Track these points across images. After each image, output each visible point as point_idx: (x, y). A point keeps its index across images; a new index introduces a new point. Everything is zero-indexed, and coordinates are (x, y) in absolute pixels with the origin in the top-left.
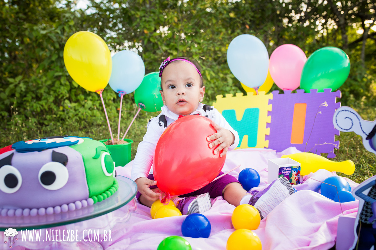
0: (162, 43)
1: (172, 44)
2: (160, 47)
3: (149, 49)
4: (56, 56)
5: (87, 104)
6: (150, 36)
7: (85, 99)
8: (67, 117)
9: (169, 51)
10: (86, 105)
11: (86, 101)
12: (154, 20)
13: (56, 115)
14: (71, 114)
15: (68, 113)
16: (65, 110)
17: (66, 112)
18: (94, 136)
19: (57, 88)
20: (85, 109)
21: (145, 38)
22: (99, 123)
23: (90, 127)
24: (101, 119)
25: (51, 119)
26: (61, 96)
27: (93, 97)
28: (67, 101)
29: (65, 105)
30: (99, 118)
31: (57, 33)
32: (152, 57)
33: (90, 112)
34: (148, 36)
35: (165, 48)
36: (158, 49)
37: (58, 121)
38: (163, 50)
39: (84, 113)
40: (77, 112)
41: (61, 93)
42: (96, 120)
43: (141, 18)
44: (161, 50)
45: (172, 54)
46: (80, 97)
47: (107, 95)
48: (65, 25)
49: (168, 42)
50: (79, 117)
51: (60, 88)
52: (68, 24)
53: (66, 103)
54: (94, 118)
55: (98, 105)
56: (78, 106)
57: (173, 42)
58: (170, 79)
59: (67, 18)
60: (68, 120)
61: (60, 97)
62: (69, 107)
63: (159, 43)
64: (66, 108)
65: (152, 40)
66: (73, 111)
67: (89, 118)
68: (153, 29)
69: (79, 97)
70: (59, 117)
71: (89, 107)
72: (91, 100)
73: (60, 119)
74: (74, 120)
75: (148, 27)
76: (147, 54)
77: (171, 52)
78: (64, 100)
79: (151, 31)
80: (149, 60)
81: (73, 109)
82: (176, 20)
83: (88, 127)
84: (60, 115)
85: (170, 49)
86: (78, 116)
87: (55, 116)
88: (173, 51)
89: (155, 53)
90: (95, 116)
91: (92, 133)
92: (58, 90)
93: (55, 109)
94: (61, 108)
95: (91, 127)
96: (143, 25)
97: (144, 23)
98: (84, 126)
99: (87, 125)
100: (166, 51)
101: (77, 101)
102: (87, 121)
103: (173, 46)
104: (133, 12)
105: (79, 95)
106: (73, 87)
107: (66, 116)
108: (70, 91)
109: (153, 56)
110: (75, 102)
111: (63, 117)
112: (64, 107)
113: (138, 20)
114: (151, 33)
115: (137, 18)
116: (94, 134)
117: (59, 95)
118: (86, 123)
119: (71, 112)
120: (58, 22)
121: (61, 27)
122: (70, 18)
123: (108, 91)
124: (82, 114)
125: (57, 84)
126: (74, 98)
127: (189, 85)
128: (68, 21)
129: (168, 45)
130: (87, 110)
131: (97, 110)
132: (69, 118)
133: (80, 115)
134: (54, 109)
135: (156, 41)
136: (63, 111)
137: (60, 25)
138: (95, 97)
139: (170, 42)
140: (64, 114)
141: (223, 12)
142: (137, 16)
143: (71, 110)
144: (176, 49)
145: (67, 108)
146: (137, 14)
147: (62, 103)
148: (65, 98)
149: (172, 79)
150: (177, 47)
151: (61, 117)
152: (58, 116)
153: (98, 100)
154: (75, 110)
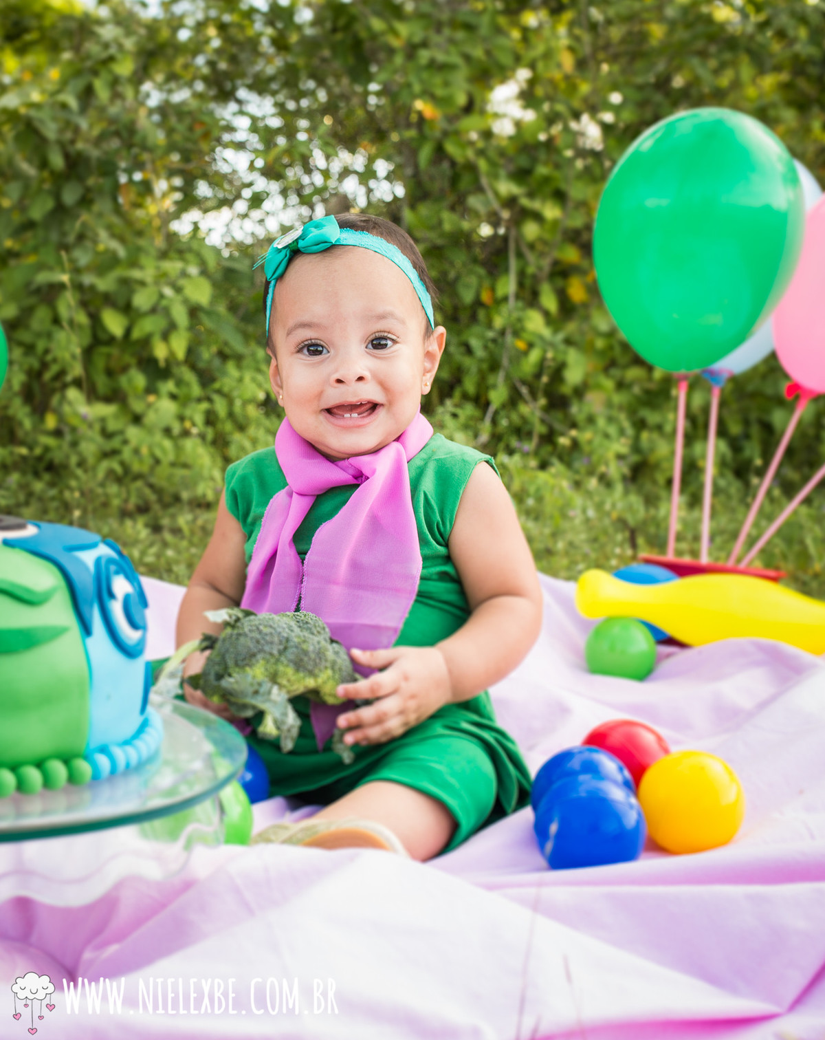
0: (493, 164)
1: (542, 170)
2: (484, 181)
3: (436, 186)
4: (49, 204)
5: (157, 411)
6: (446, 134)
7: (151, 390)
8: (74, 460)
9: (525, 202)
10: (150, 418)
11: (151, 398)
12: (467, 58)
13: (31, 448)
14: (89, 448)
15: (74, 444)
16: (66, 430)
17: (68, 437)
18: (184, 543)
19: (39, 335)
20: (150, 431)
21: (422, 137)
22: (204, 496)
23: (166, 506)
24: (212, 479)
25: (9, 461)
26: (54, 369)
27: (179, 383)
28: (73, 394)
29: (66, 409)
30: (206, 473)
31: (64, 106)
32: (447, 227)
33: (167, 444)
34: (437, 134)
35: (506, 187)
36: (479, 189)
37: (37, 475)
38: (496, 194)
39: (144, 451)
40: (115, 443)
41: (55, 360)
42: (190, 484)
43: (411, 50)
44: (490, 195)
45: (538, 217)
46: (130, 381)
47: (240, 380)
48: (95, 73)
49: (523, 162)
50: (122, 464)
51: (49, 336)
52: (111, 72)
53: (70, 403)
54: (180, 472)
55: (199, 418)
56: (116, 417)
57: (546, 163)
58: (306, 318)
59: (106, 46)
60: (79, 472)
61: (47, 376)
62: (84, 419)
63: (483, 165)
64: (67, 424)
65: (451, 148)
66: (95, 434)
67: (163, 470)
68: (461, 100)
69: (123, 381)
70: (40, 459)
71: (163, 424)
72: (173, 397)
73: (41, 466)
74: (101, 474)
75: (440, 92)
76: (424, 209)
77: (535, 205)
78: (65, 386)
79: (452, 111)
80: (433, 236)
81: (97, 427)
82: (568, 61)
83: (156, 507)
84: (47, 449)
85: (531, 195)
86: (118, 458)
87: (24, 451)
88: (544, 200)
89: (458, 205)
90: (185, 466)
91: (177, 531)
92: (41, 345)
93: (28, 423)
94: (51, 422)
95: (172, 510)
96: (422, 81)
97: (425, 75)
98: (140, 502)
99: (152, 497)
100: (511, 202)
101: (115, 396)
102: (153, 480)
103: (547, 180)
104: (377, 24)
105: (125, 369)
106: (102, 336)
107: (68, 457)
108: (88, 353)
109: (449, 221)
110: (108, 400)
111: (57, 457)
112: (61, 418)
113: (399, 60)
114: (451, 119)
115: (391, 51)
116: (183, 537)
117: (45, 366)
118: (147, 491)
119: (91, 440)
120: (70, 62)
121: (80, 84)
122: (120, 47)
123: (245, 363)
124: (136, 451)
125: (41, 317)
126: (102, 382)
127: (378, 343)
128: (111, 59)
129: (521, 175)
130: (158, 437)
131: (198, 441)
132: (81, 464)
133: (127, 454)
134: (20, 424)
135: (470, 154)
136: (58, 433)
137: (78, 73)
138: (188, 385)
139: (534, 161)
140: (60, 447)
141: (791, 33)
142: (396, 43)
143: (89, 433)
144: (560, 196)
145: (75, 421)
146: (395, 33)
147: (55, 400)
148: (69, 378)
149: (315, 320)
150: (563, 186)
151: (49, 456)
152: (38, 451)
153: (199, 400)
154: (107, 434)
